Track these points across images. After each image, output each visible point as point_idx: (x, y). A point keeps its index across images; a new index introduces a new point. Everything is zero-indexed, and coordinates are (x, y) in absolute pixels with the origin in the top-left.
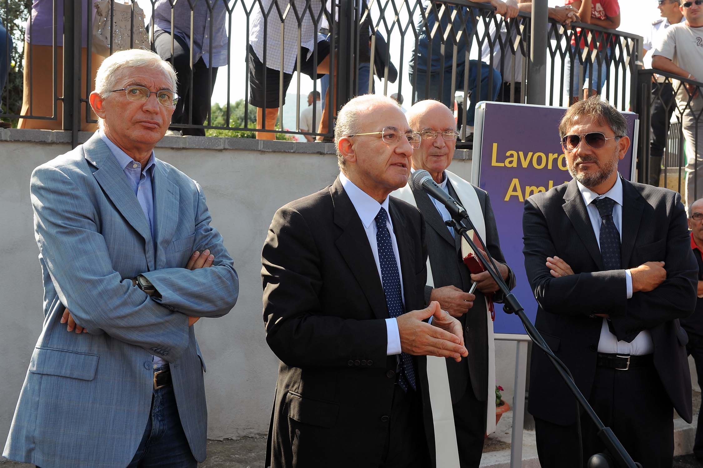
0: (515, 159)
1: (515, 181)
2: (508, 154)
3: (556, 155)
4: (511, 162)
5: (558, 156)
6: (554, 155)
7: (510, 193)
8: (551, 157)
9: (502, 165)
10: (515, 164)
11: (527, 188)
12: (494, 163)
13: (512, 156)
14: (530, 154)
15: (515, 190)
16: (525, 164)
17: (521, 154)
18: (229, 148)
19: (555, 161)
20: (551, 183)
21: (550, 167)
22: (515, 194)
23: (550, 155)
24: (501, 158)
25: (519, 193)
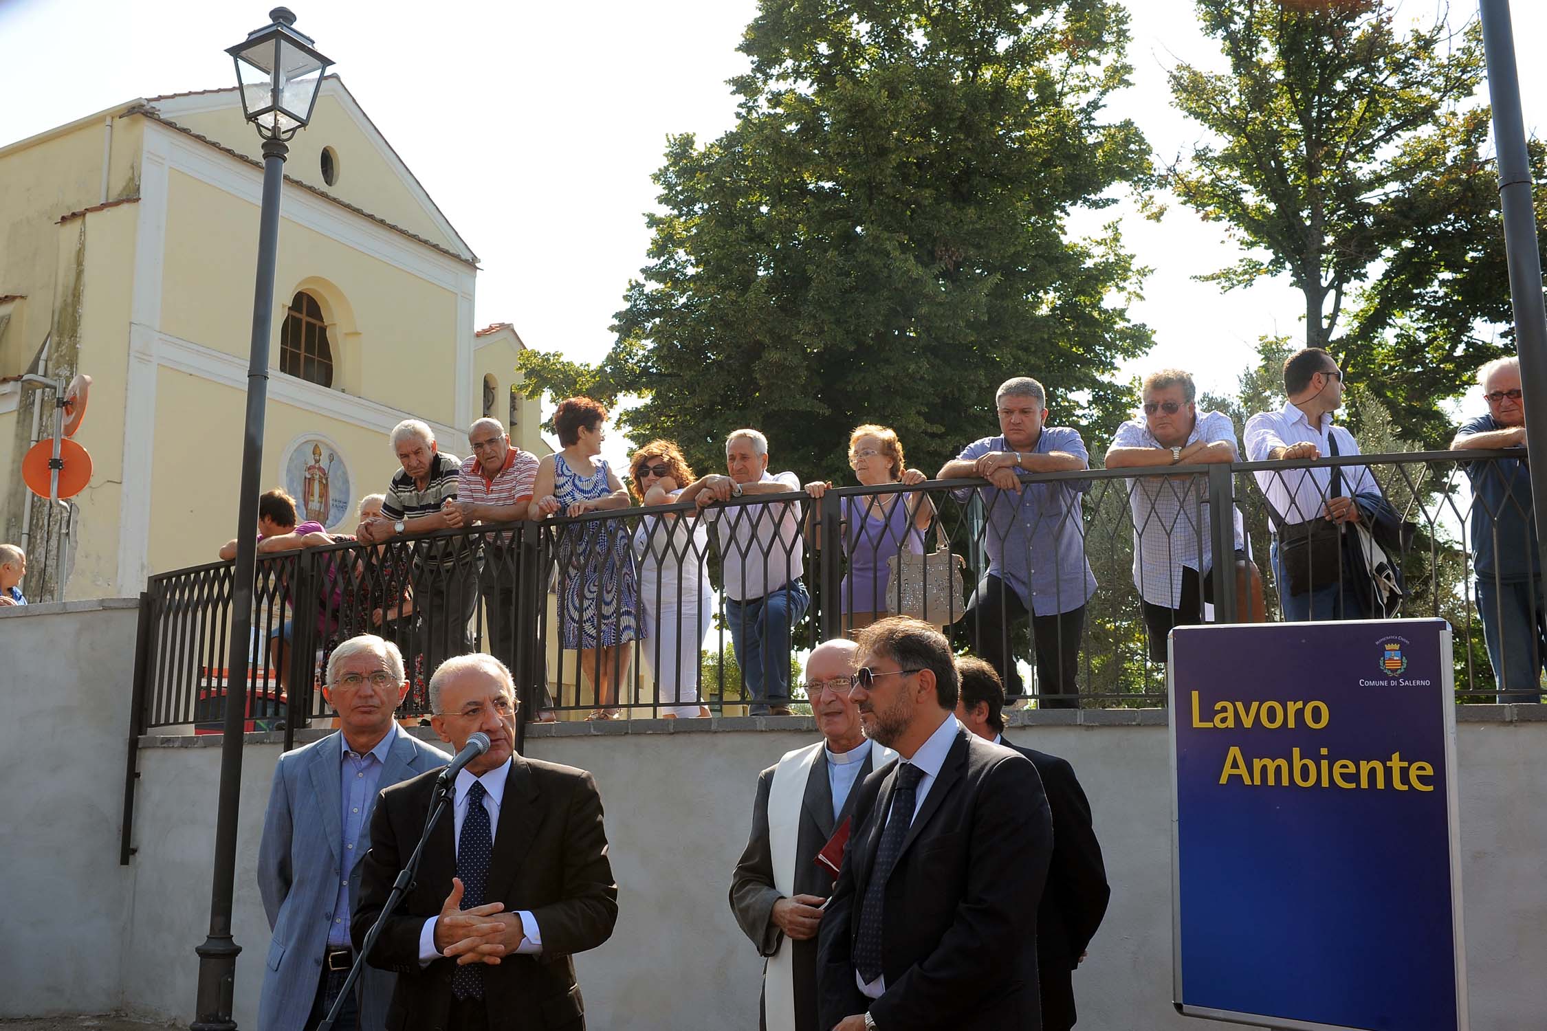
0: (1230, 714)
1: (1234, 751)
2: (1218, 706)
3: (1300, 704)
4: (1224, 720)
5: (1304, 705)
6: (1297, 703)
7: (1227, 771)
8: (1292, 707)
9: (1210, 725)
10: (1230, 723)
11: (1256, 761)
12: (1197, 723)
13: (1224, 709)
14: (1255, 705)
15: (1235, 765)
16: (1248, 723)
17: (1239, 705)
18: (1030, 724)
19: (1300, 714)
20: (1296, 751)
21: (1291, 724)
22: (1235, 772)
23: (1290, 704)
24: (1207, 714)
25: (1242, 771)
